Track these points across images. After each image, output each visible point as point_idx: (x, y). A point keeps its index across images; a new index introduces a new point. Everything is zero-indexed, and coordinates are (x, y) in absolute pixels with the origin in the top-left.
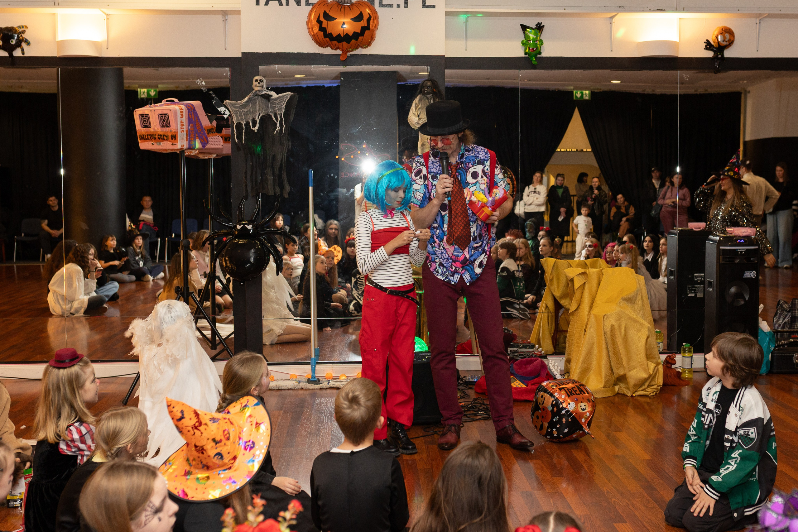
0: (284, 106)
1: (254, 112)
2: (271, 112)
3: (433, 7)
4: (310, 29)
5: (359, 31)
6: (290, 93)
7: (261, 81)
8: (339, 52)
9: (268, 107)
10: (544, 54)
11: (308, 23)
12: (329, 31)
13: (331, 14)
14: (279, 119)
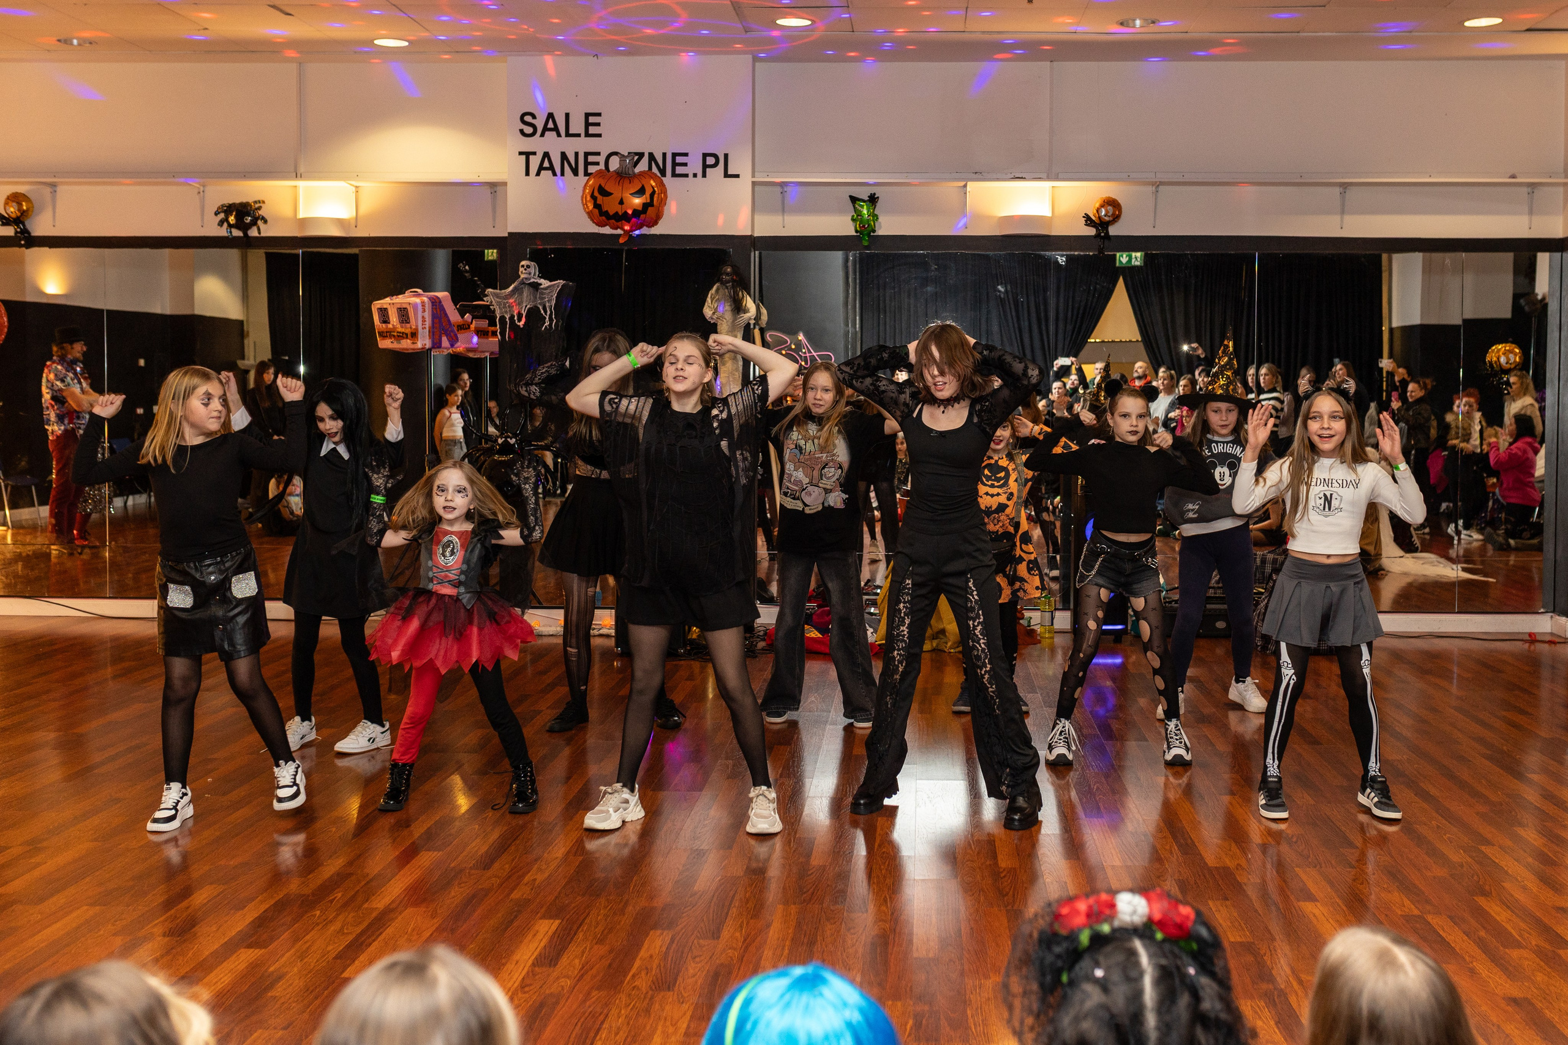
0: (554, 297)
1: (520, 304)
2: (540, 304)
3: (737, 176)
4: (585, 205)
5: (640, 209)
6: (561, 282)
7: (528, 267)
8: (619, 232)
9: (536, 298)
10: (880, 232)
11: (582, 197)
12: (605, 209)
13: (608, 188)
14: (549, 313)
